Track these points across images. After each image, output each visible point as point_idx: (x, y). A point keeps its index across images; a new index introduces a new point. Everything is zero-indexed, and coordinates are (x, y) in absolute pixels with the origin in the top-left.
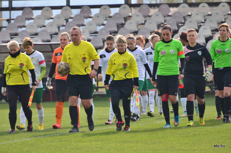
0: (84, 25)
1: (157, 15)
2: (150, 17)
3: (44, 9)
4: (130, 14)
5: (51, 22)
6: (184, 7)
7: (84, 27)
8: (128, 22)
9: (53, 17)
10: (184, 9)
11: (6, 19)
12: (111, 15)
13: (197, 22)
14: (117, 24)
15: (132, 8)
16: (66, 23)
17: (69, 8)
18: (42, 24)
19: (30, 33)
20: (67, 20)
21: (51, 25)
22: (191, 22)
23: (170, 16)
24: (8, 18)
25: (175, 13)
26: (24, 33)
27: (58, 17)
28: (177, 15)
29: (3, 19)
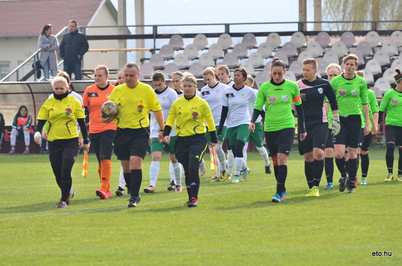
0: (247, 58)
1: (339, 46)
2: (330, 48)
3: (197, 37)
4: (305, 44)
5: (205, 54)
6: (372, 36)
7: (247, 60)
8: (302, 54)
9: (208, 46)
10: (373, 38)
11: (150, 48)
12: (281, 45)
13: (389, 55)
14: (288, 56)
15: (308, 36)
16: (225, 54)
17: (228, 36)
18: (194, 56)
19: (179, 67)
20: (225, 51)
21: (205, 57)
22: (381, 54)
23: (356, 47)
24: (153, 48)
25: (361, 43)
26: (171, 67)
27: (214, 47)
28: (364, 45)
29: (145, 48)
